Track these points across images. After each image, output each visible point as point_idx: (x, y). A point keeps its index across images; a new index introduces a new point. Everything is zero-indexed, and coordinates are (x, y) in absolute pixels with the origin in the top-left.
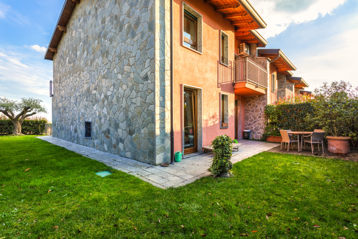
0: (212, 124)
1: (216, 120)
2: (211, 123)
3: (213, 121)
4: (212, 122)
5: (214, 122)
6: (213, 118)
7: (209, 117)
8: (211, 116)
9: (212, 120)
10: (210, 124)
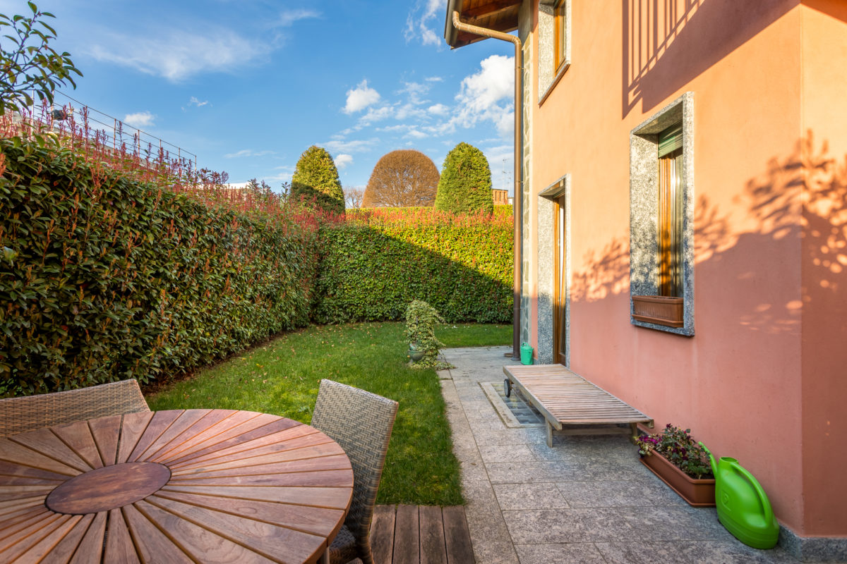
0: (603, 293)
1: (618, 274)
2: (597, 290)
3: (606, 280)
4: (600, 282)
5: (608, 285)
6: (606, 269)
7: (592, 265)
8: (598, 258)
9: (602, 278)
10: (595, 291)
